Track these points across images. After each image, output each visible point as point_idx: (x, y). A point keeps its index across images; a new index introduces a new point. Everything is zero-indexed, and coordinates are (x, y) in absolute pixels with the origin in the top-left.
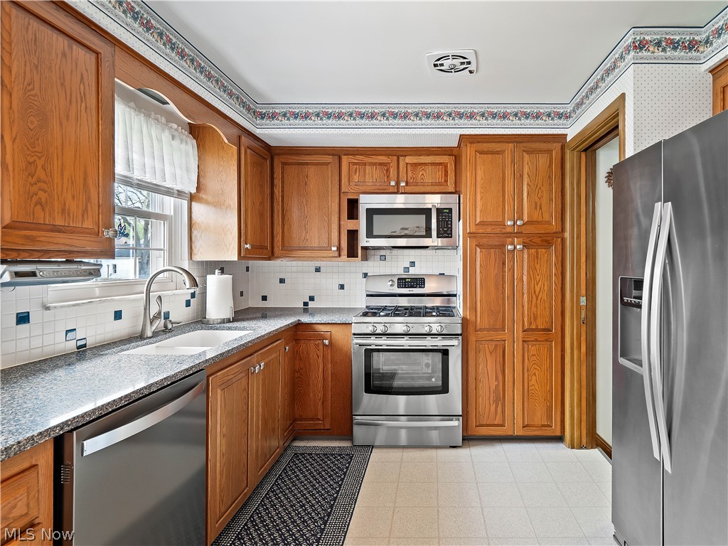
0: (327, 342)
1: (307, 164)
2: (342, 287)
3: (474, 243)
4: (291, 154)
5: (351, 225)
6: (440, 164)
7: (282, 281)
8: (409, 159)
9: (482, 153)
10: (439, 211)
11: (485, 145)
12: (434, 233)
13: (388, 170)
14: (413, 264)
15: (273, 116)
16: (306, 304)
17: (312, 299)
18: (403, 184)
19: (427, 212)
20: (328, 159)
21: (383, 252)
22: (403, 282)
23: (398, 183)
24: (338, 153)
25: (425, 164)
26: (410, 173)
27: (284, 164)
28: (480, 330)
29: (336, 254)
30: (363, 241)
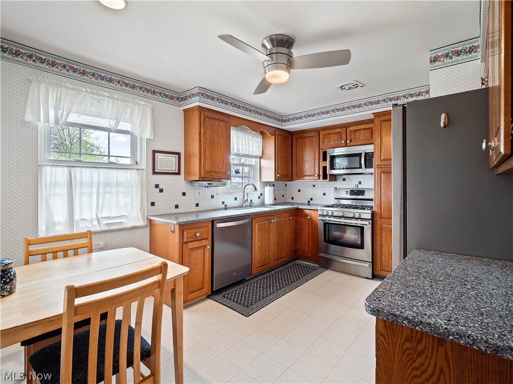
0: (309, 218)
1: (306, 137)
2: (324, 194)
3: (380, 171)
4: (302, 133)
5: (323, 164)
6: (369, 128)
7: (299, 191)
8: (352, 128)
9: (384, 121)
10: (366, 154)
11: (386, 117)
12: (363, 166)
13: (341, 136)
14: (360, 183)
15: (289, 120)
16: (309, 202)
17: (311, 199)
18: (348, 142)
19: (359, 155)
20: (314, 134)
21: (344, 177)
22: (353, 192)
23: (346, 142)
24: (318, 131)
25: (361, 130)
26: (352, 135)
27: (296, 138)
29: (318, 178)
30: (329, 172)
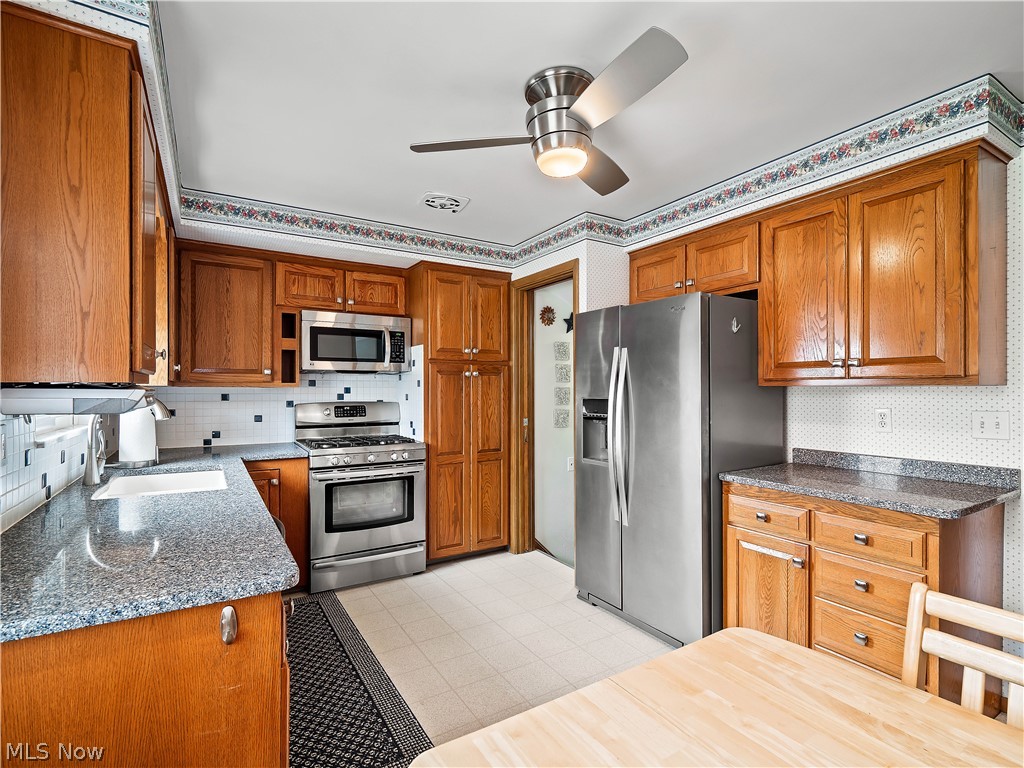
0: (275, 481)
1: (229, 266)
2: (258, 419)
3: (436, 369)
4: (206, 252)
5: (288, 344)
6: (390, 284)
7: (172, 413)
8: (356, 275)
9: (443, 281)
10: (392, 334)
11: (444, 273)
12: (388, 357)
13: (333, 285)
14: (348, 390)
15: (205, 207)
16: (207, 442)
17: (216, 435)
18: (351, 302)
19: (377, 335)
20: (259, 264)
21: (312, 377)
22: (340, 410)
23: (345, 300)
24: (270, 259)
25: (375, 283)
26: (357, 290)
27: (195, 264)
28: (442, 454)
29: (269, 378)
30: (307, 363)
